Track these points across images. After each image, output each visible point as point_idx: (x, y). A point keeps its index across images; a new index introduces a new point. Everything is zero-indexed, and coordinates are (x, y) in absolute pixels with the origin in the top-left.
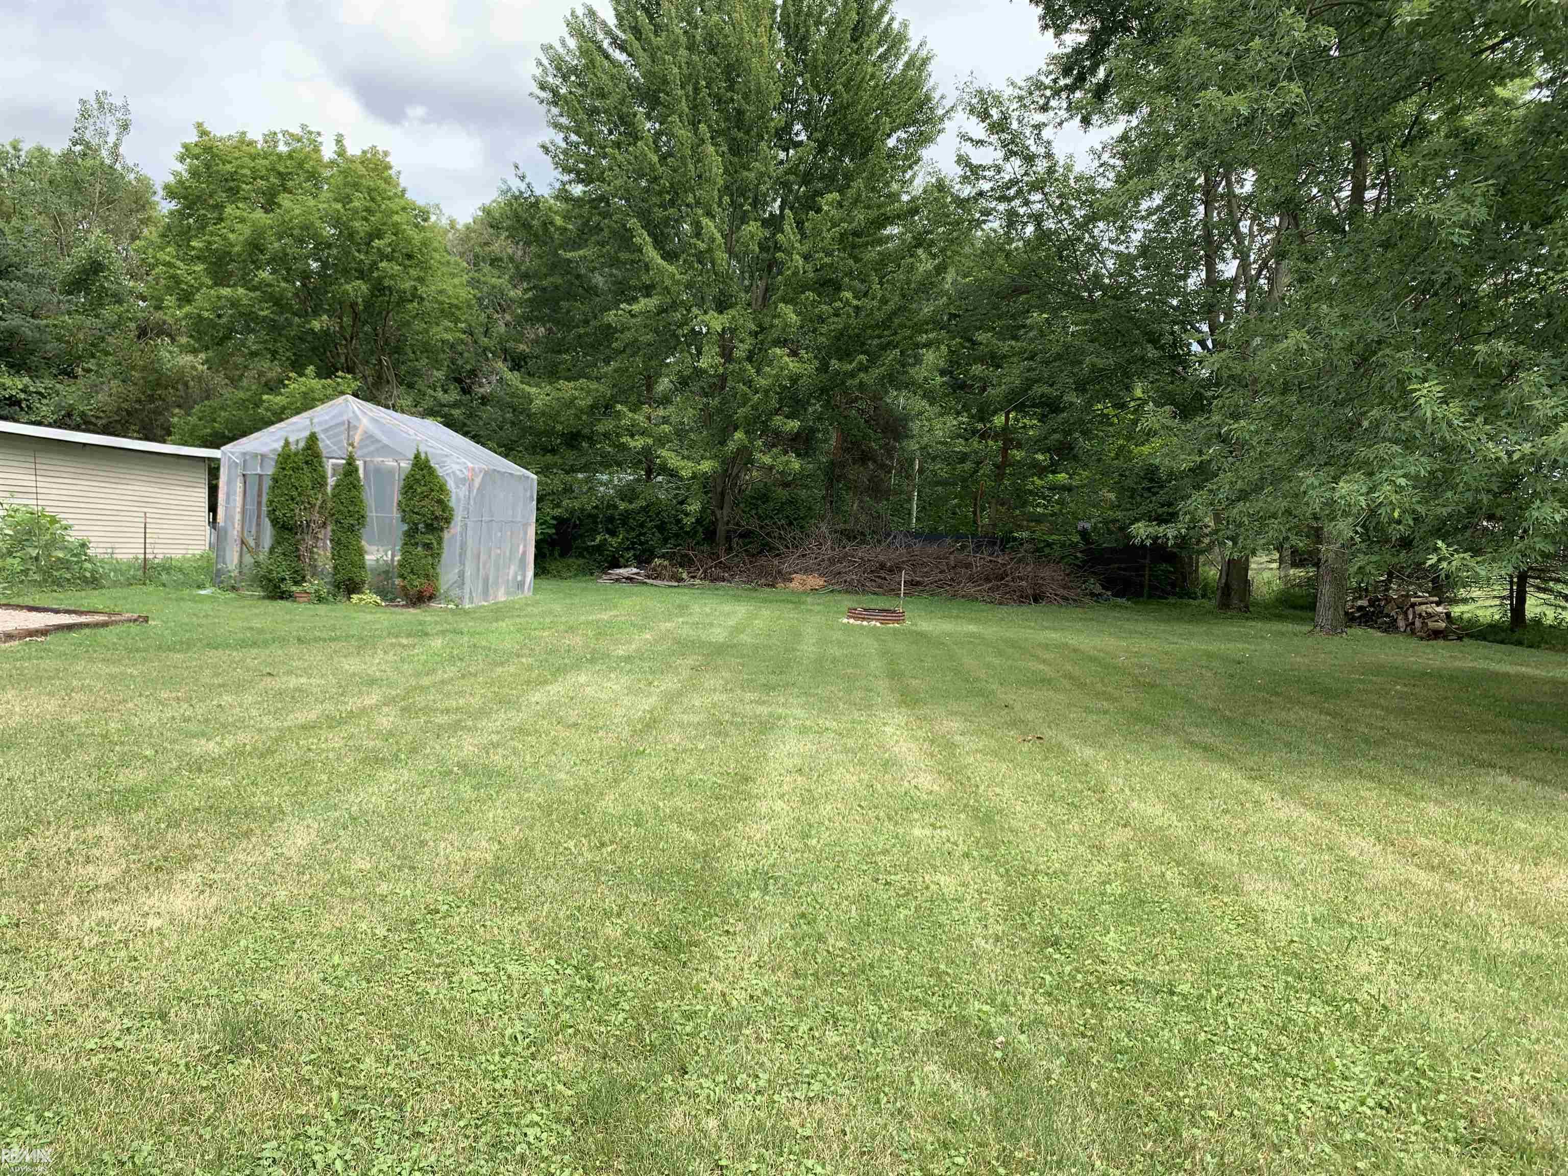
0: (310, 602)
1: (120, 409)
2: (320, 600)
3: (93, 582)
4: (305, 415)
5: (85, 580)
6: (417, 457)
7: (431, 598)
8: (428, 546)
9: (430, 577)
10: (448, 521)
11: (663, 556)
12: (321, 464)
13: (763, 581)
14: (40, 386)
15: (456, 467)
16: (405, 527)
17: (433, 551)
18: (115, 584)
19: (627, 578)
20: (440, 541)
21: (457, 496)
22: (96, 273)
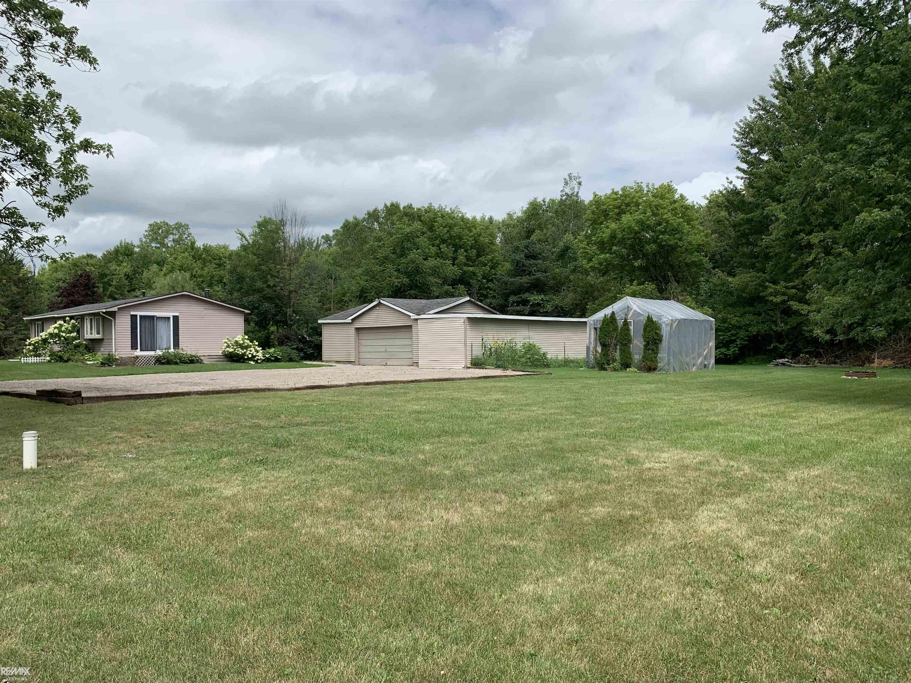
0: (611, 371)
1: (573, 304)
2: (615, 370)
3: (547, 366)
4: (610, 307)
5: (544, 365)
6: (648, 317)
7: (655, 369)
8: (653, 350)
9: (654, 360)
10: (660, 340)
11: (807, 353)
12: (616, 322)
13: (857, 363)
14: (547, 298)
15: (665, 319)
16: (645, 343)
17: (656, 352)
18: (555, 367)
19: (782, 364)
20: (657, 348)
21: (665, 331)
22: (567, 250)
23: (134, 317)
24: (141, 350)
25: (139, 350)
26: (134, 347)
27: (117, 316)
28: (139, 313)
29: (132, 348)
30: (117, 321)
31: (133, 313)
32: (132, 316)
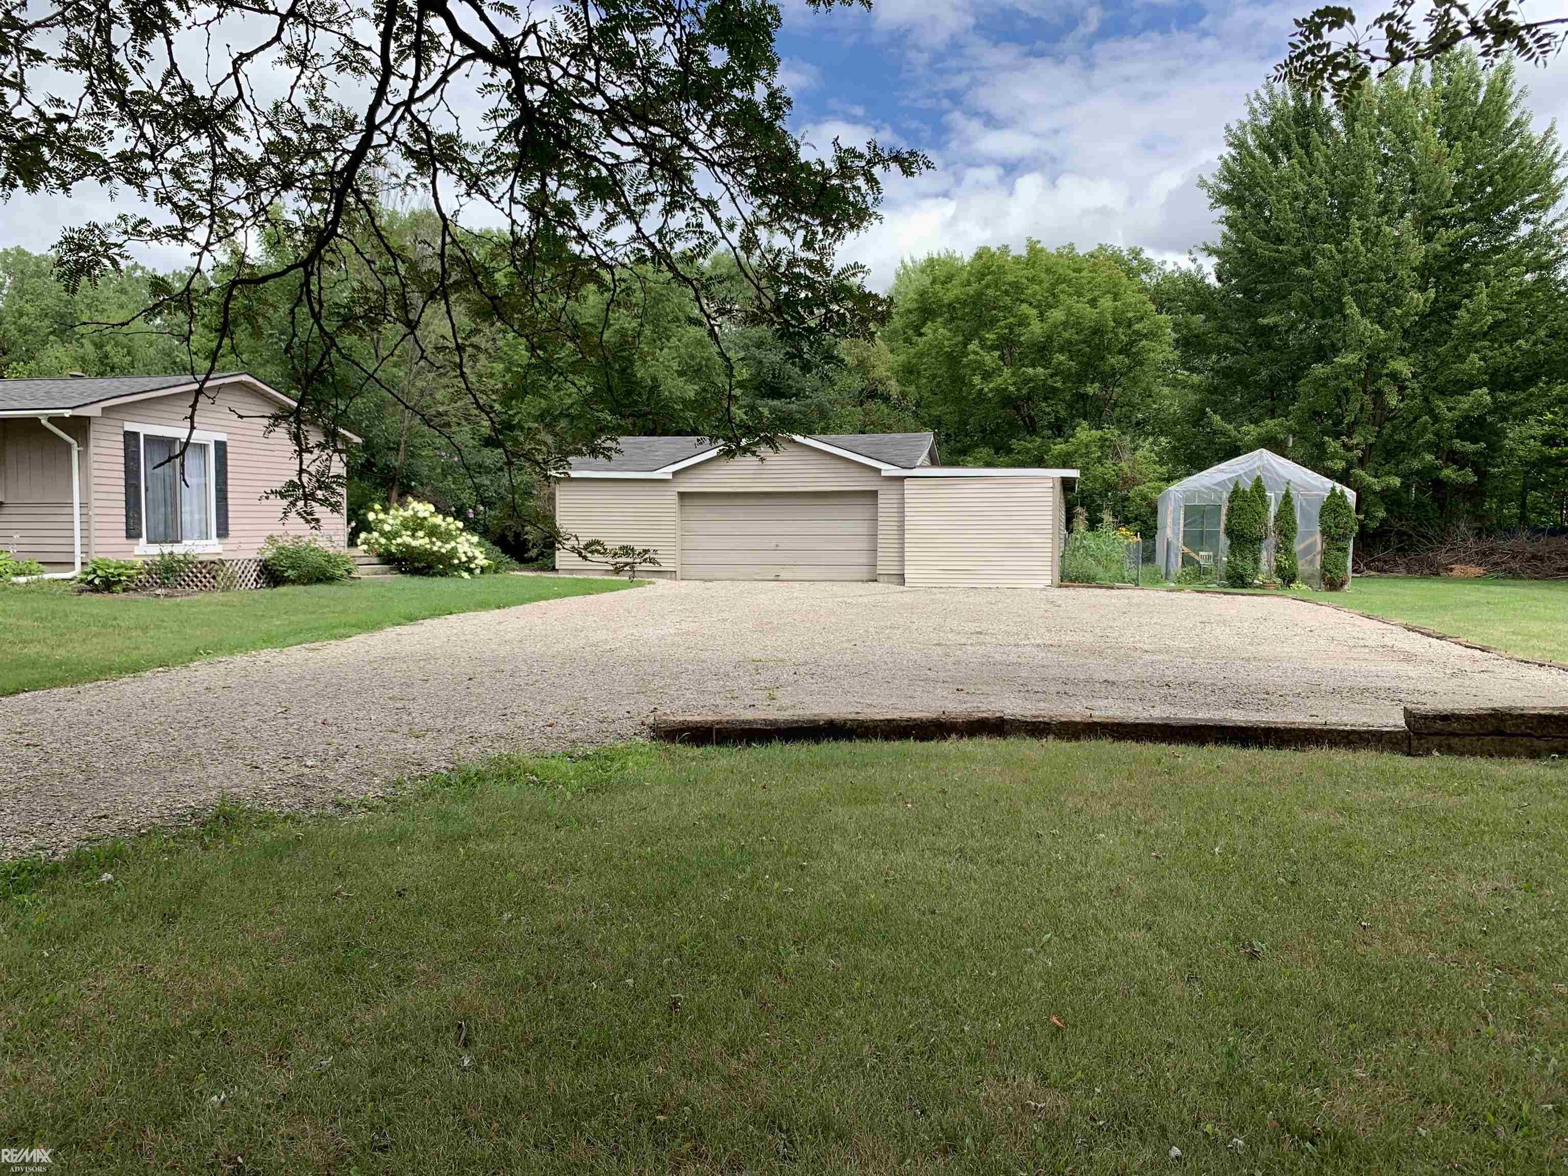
23: (131, 438)
24: (149, 541)
25: (143, 540)
26: (132, 533)
27: (92, 435)
28: (144, 429)
29: (129, 536)
30: (92, 449)
31: (130, 427)
32: (127, 434)
